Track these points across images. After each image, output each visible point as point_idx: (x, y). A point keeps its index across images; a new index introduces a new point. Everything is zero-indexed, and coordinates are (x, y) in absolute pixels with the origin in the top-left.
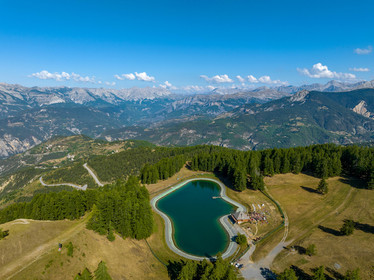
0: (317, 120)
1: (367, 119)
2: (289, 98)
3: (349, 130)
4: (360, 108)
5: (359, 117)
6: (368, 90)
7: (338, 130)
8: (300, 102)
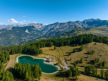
0: (17, 35)
1: (29, 34)
2: (7, 29)
3: (26, 37)
4: (27, 31)
5: (27, 33)
6: (27, 26)
7: (23, 37)
8: (10, 30)
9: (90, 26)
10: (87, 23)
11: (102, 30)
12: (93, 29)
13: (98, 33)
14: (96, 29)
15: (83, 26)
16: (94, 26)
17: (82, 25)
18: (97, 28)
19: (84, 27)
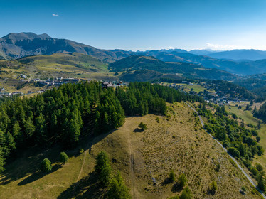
9: (29, 53)
10: (18, 44)
11: (63, 63)
12: (40, 61)
13: (59, 70)
14: (49, 61)
15: (7, 53)
16: (38, 52)
17: (5, 50)
18: (51, 58)
19: (10, 55)
